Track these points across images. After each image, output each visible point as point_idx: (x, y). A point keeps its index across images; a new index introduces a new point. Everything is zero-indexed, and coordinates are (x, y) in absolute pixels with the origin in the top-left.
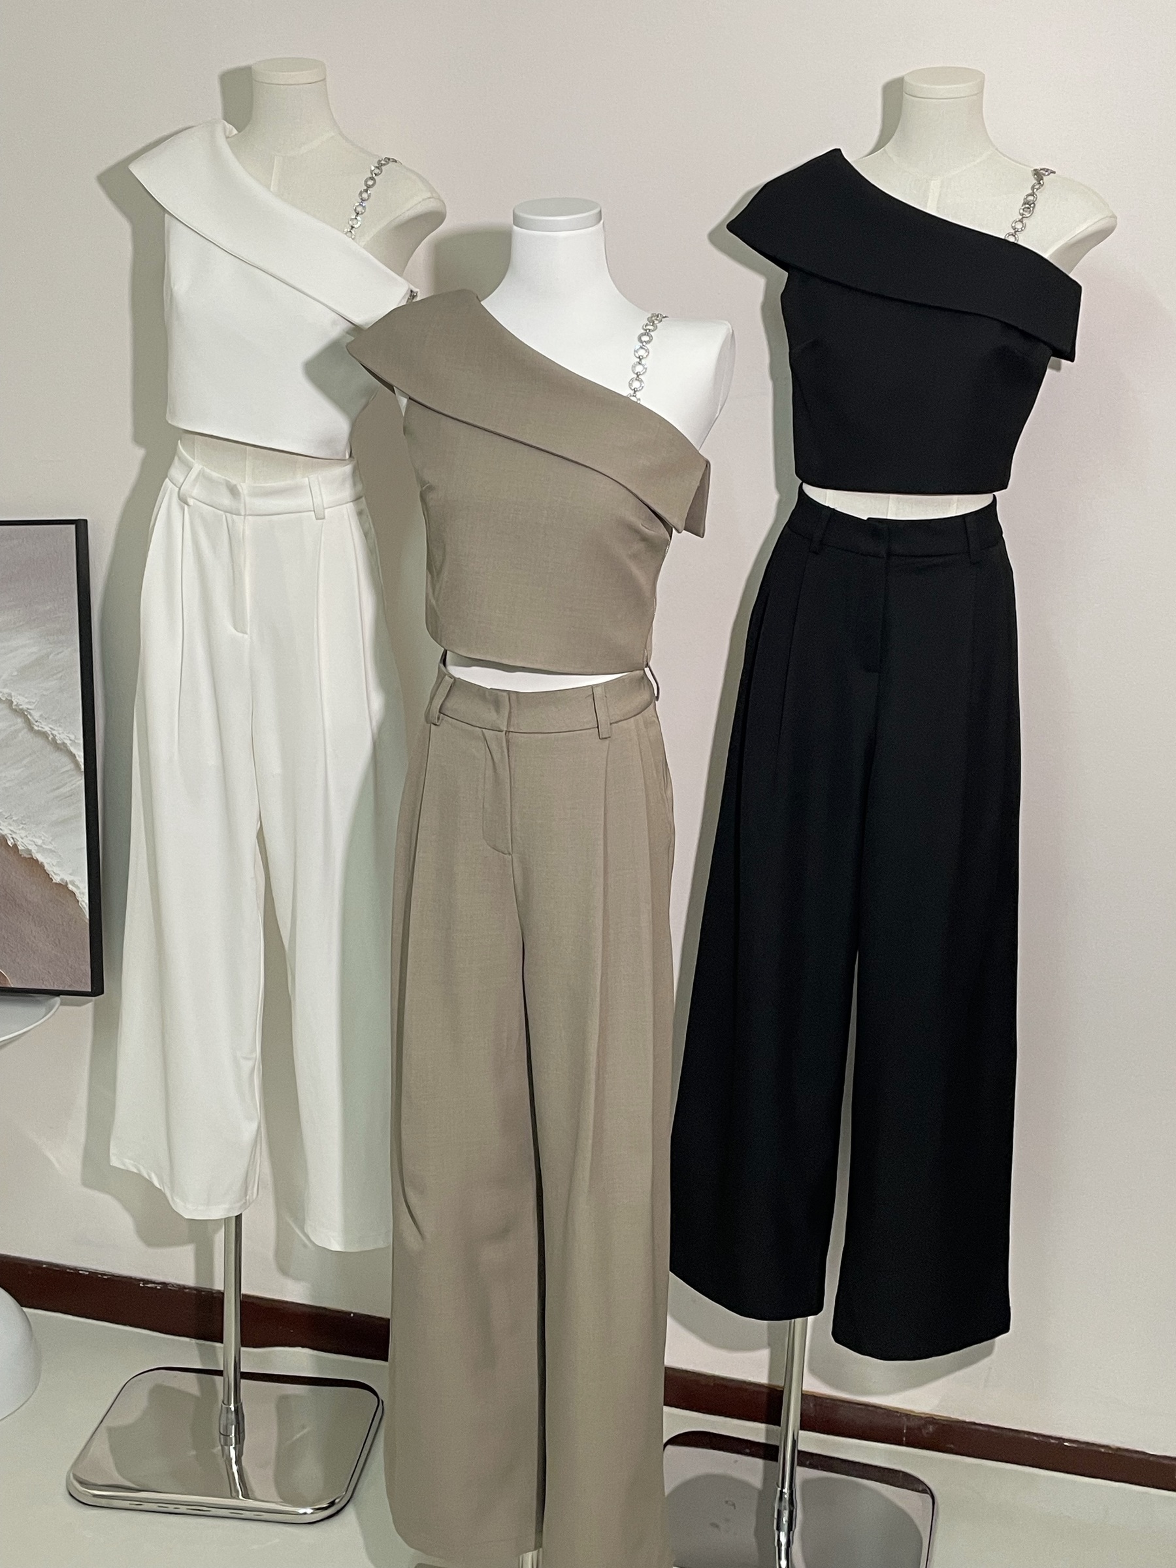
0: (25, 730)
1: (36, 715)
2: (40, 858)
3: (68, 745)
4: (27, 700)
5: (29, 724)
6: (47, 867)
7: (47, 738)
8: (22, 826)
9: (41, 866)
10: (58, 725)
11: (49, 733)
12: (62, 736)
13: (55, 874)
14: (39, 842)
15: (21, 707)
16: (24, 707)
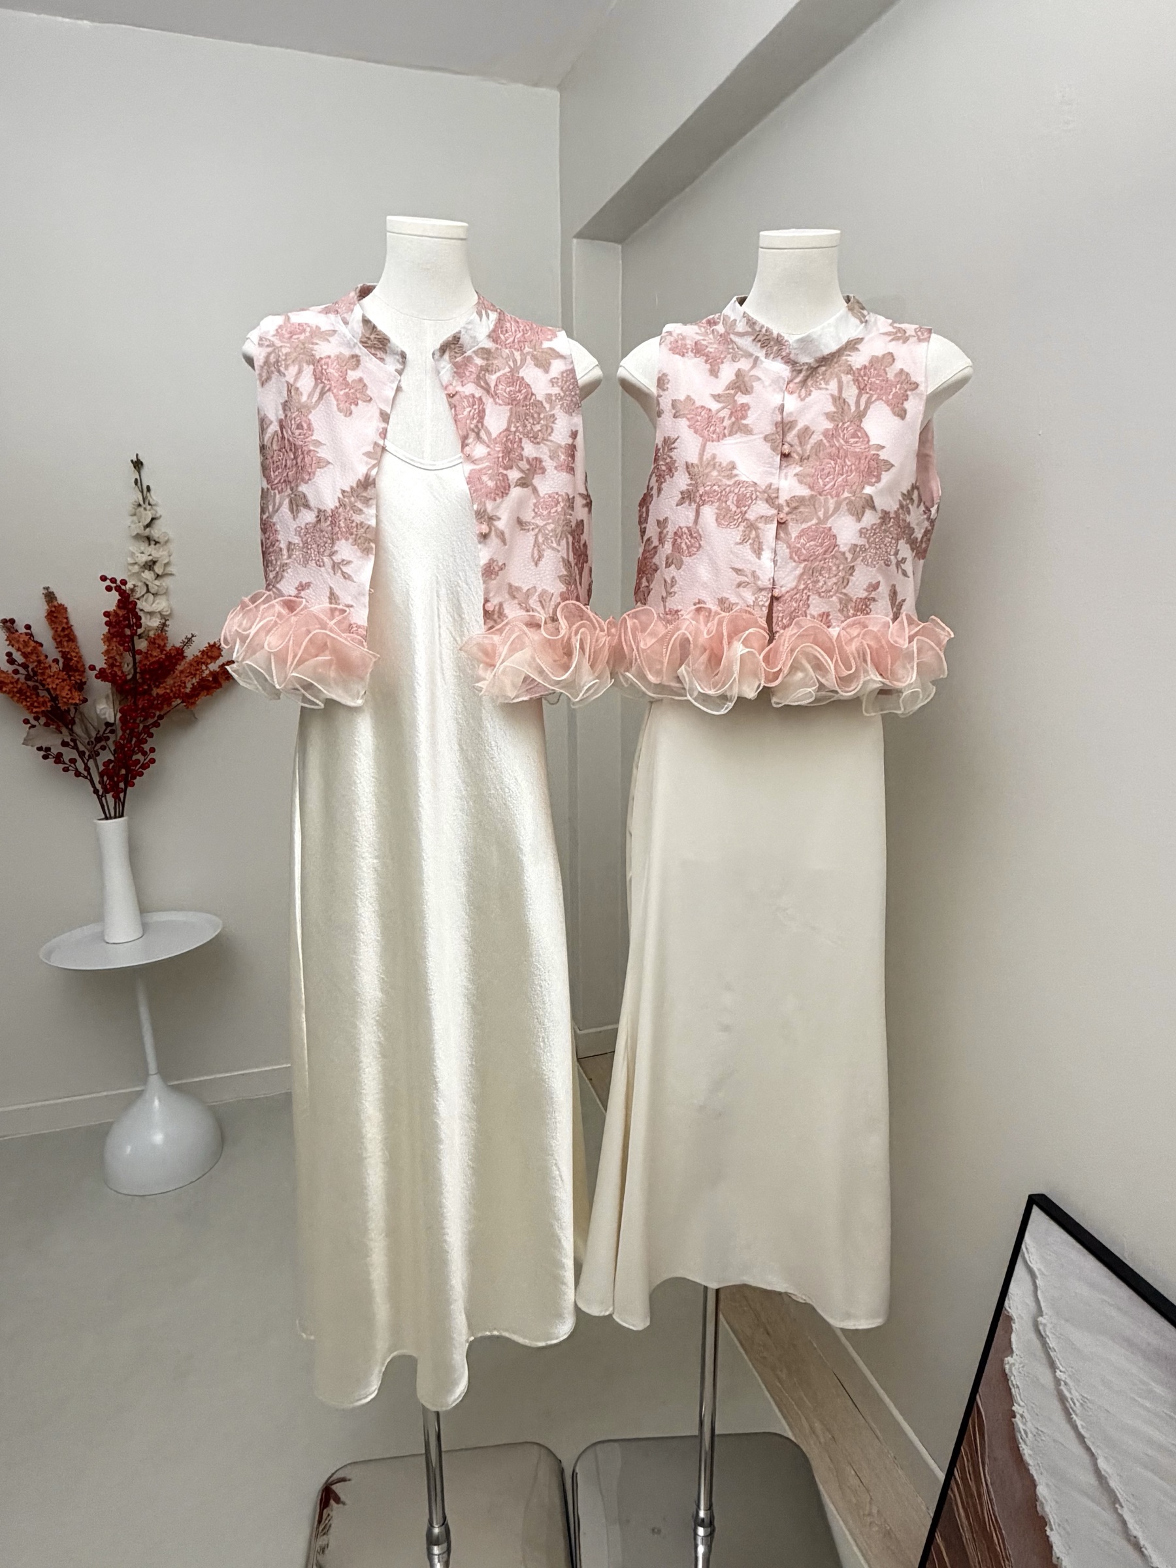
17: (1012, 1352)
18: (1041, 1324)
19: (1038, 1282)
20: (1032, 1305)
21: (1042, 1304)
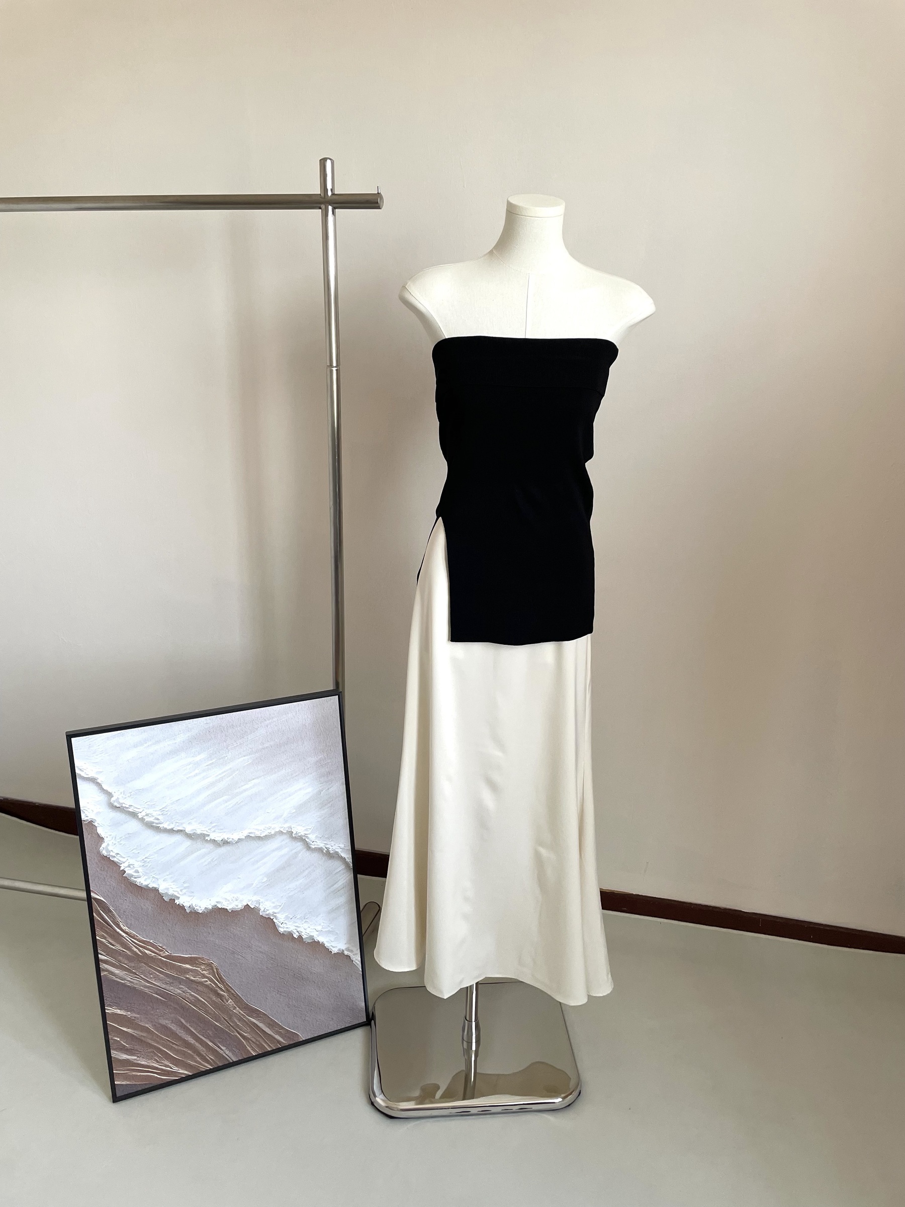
0: (305, 850)
1: (312, 837)
2: (321, 939)
3: (339, 852)
4: (305, 828)
5: (308, 847)
6: (327, 945)
7: (323, 852)
8: (305, 920)
9: (323, 945)
10: (330, 840)
11: (324, 847)
12: (334, 848)
13: (334, 947)
14: (319, 928)
15: (299, 835)
16: (302, 834)
17: (103, 839)
18: (114, 801)
19: (98, 781)
20: (103, 798)
21: (110, 790)
